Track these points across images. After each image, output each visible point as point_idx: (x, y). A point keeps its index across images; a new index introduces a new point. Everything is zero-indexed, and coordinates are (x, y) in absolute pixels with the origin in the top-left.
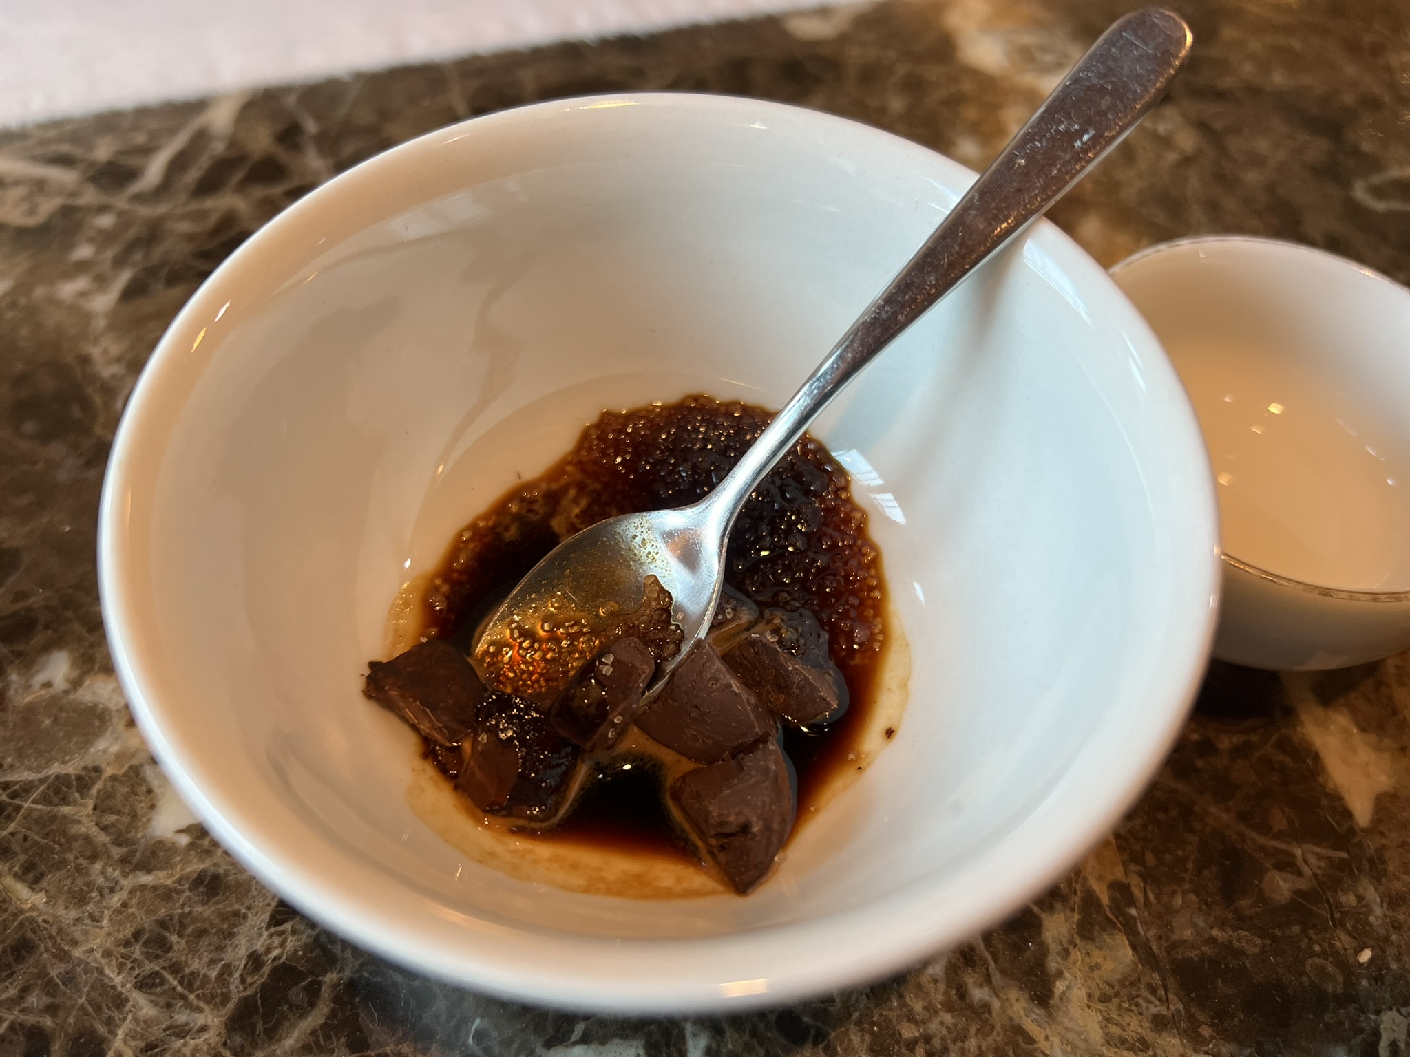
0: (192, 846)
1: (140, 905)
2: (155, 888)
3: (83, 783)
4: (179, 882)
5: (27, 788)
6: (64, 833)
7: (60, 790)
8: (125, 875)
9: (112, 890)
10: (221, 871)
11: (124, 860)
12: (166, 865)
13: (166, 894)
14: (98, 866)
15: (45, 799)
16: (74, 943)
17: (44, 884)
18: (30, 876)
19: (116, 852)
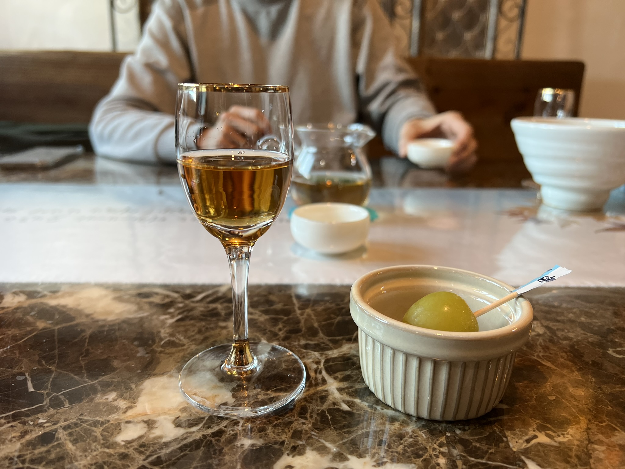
0: (124, 445)
1: (101, 456)
2: (108, 453)
3: (103, 423)
4: (115, 453)
5: (86, 421)
6: (90, 434)
7: (95, 424)
8: (101, 448)
9: (95, 451)
10: (129, 453)
11: (103, 444)
12: (115, 448)
13: (110, 455)
14: (95, 444)
15: (90, 425)
16: (77, 461)
17: (77, 445)
18: (74, 442)
19: (102, 442)
